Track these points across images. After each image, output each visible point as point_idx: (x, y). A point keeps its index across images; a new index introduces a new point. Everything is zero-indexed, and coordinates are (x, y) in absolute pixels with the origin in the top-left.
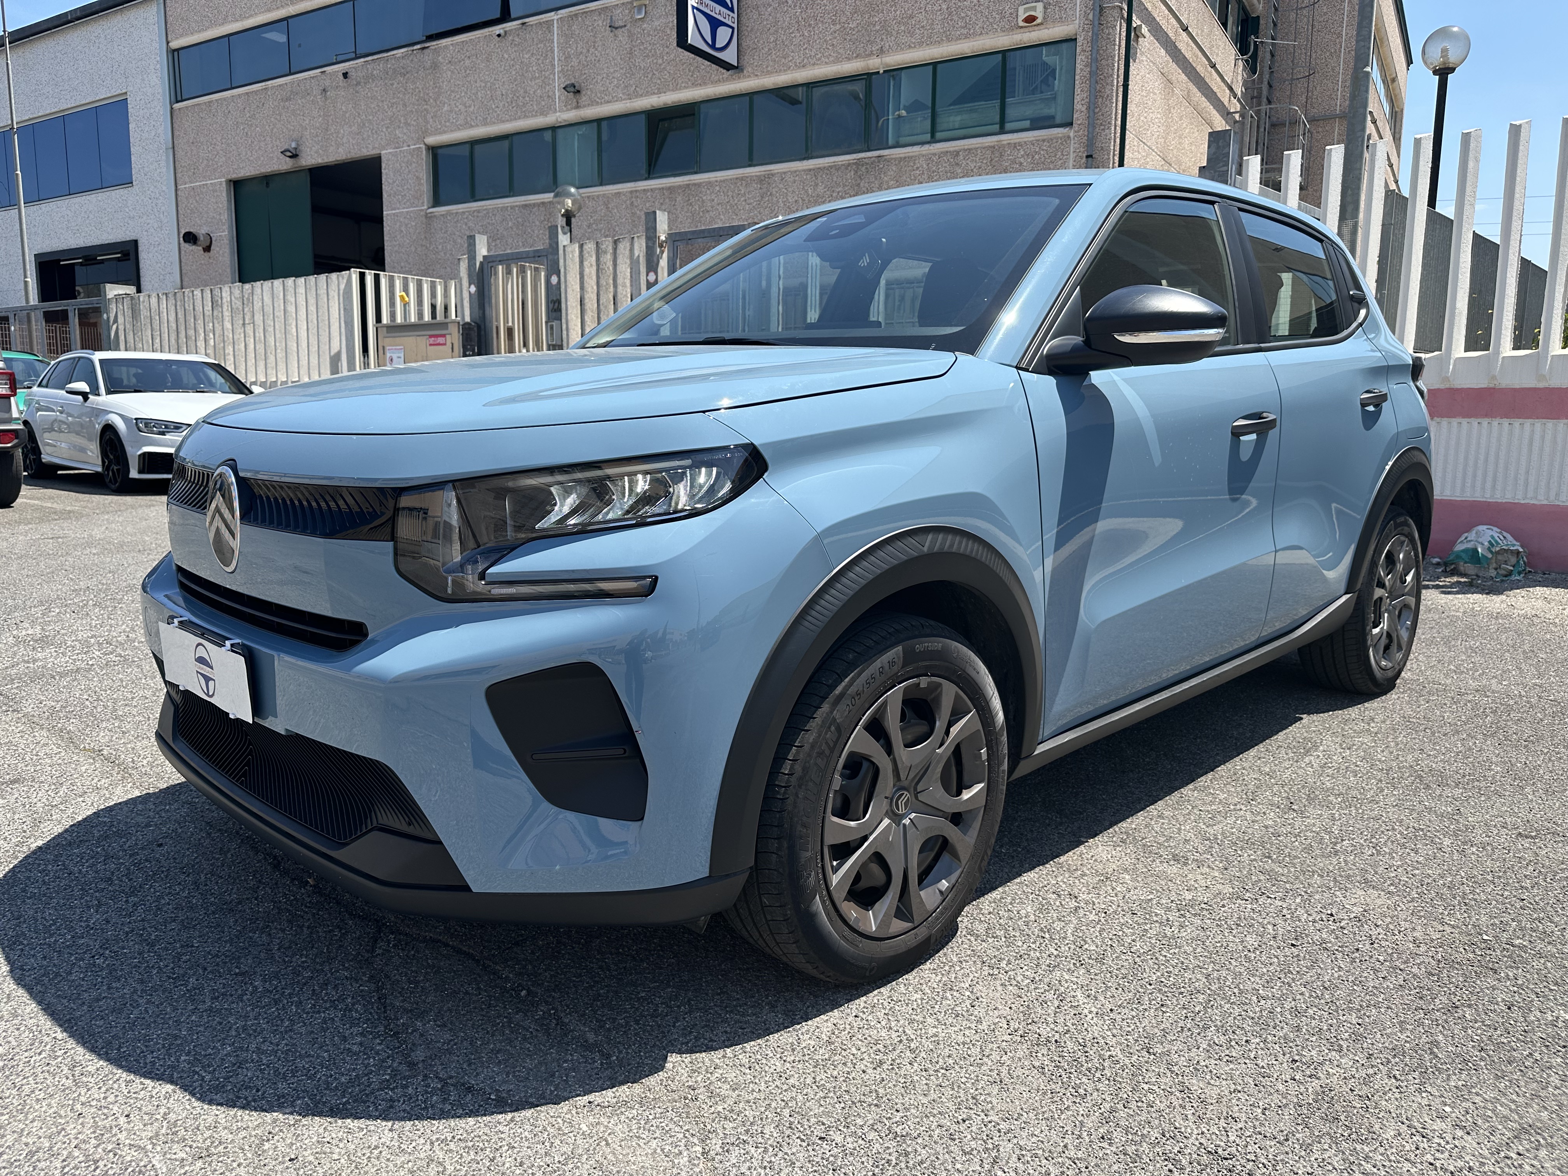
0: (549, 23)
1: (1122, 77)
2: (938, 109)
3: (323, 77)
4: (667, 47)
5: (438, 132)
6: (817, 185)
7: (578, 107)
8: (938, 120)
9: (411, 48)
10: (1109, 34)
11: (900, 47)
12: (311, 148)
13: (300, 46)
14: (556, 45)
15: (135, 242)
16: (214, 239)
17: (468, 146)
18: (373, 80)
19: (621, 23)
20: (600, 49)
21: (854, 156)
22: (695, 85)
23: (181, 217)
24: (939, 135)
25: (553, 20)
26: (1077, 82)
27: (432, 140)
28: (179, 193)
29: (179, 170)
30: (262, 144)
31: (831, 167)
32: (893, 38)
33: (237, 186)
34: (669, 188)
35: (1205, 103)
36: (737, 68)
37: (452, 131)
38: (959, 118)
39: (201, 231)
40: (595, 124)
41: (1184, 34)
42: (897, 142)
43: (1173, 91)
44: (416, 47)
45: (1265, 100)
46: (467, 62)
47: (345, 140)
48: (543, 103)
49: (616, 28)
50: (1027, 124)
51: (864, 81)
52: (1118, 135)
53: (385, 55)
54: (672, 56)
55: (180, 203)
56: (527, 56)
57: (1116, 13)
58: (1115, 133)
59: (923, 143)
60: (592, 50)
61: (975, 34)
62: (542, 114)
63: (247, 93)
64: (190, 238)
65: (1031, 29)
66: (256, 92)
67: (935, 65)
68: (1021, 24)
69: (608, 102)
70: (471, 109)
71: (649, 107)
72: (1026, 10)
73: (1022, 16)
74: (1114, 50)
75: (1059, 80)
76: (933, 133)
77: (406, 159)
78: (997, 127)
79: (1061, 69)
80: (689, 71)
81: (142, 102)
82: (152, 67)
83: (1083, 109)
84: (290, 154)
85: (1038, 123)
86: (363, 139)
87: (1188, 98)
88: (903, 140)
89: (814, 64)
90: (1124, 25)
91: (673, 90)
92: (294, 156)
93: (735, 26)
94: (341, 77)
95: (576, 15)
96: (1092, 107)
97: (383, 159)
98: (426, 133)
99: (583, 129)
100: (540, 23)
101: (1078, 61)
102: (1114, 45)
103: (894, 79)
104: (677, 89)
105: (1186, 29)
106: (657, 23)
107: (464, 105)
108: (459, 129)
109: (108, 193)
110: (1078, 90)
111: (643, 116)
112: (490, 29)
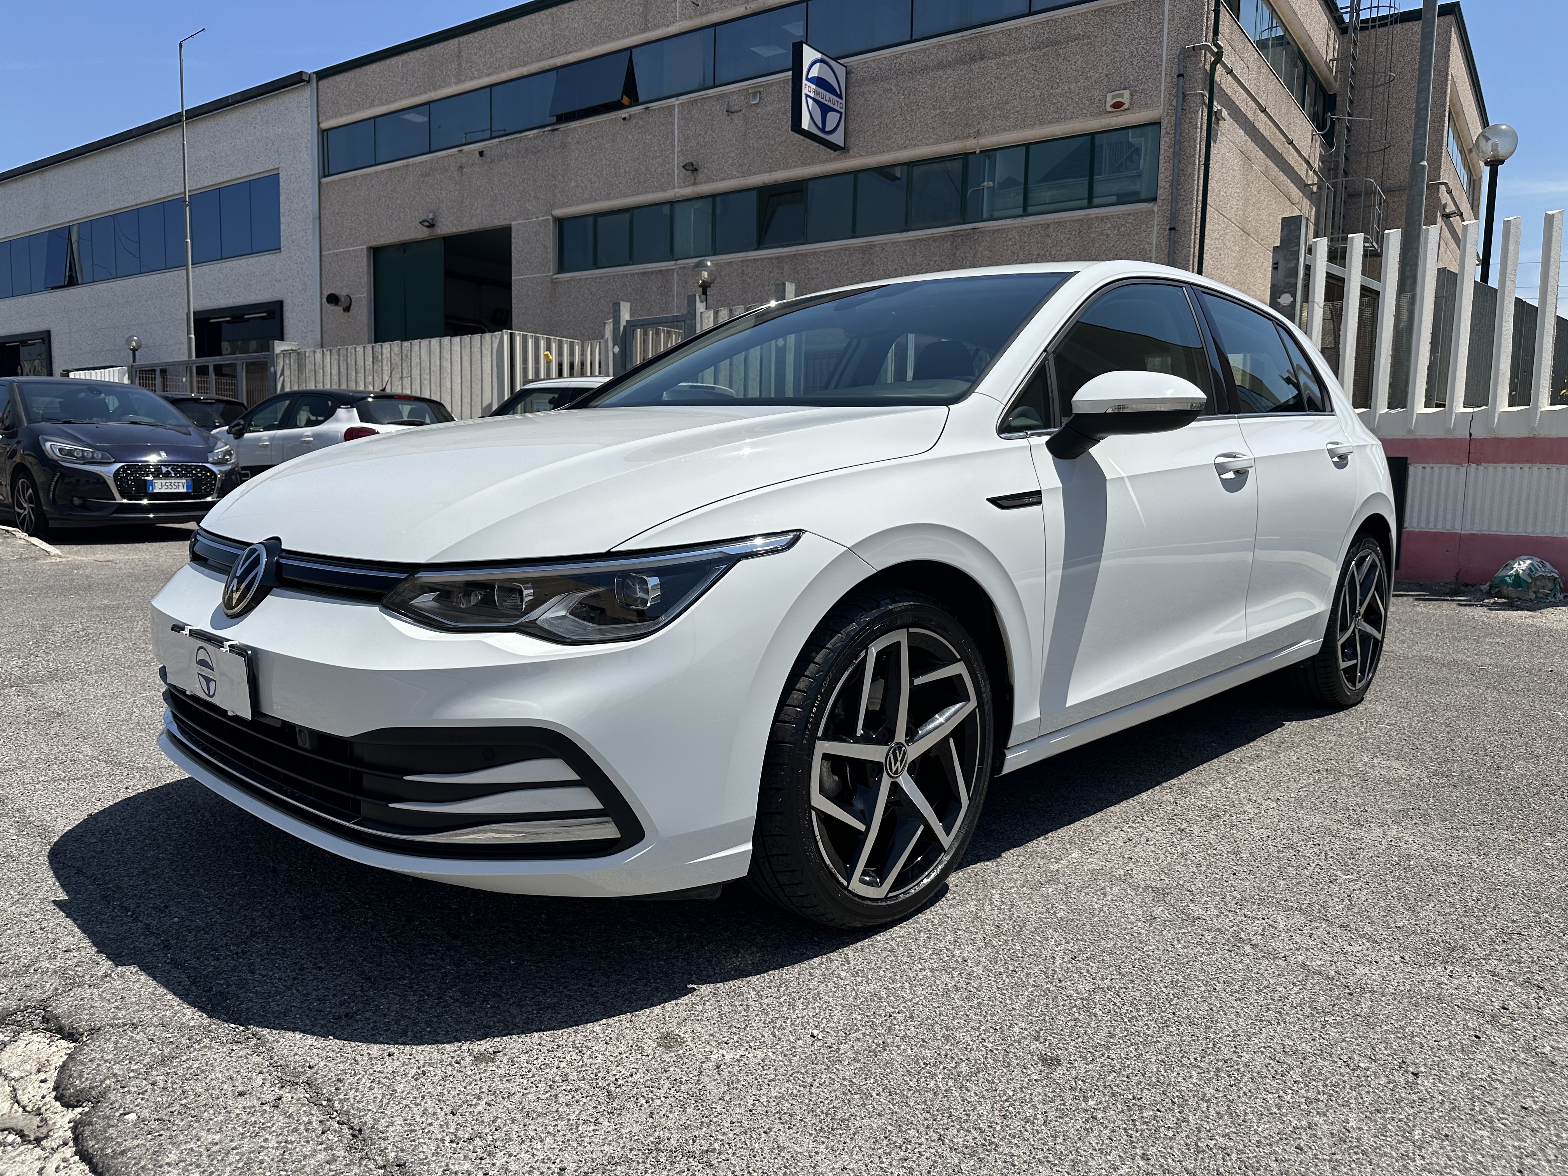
0: (671, 108)
1: (1203, 157)
2: (1030, 186)
3: (461, 155)
4: (779, 130)
5: (565, 205)
6: (915, 254)
7: (695, 184)
8: (1030, 195)
9: (543, 130)
10: (1191, 118)
11: (996, 130)
12: (447, 219)
13: (440, 127)
14: (676, 127)
15: (280, 304)
16: (353, 300)
17: (591, 218)
18: (506, 158)
19: (736, 108)
20: (716, 131)
21: (951, 228)
22: (804, 164)
23: (324, 280)
24: (1030, 209)
25: (674, 105)
26: (1161, 162)
27: (559, 212)
28: (324, 258)
29: (324, 238)
30: (402, 215)
31: (929, 239)
32: (989, 122)
33: (377, 253)
34: (778, 258)
35: (1282, 177)
36: (843, 149)
37: (578, 204)
38: (1049, 194)
39: (342, 293)
40: (711, 199)
41: (1262, 115)
42: (992, 216)
43: (1252, 167)
44: (546, 129)
45: (1342, 172)
46: (594, 142)
47: (478, 212)
48: (663, 180)
49: (733, 113)
50: (1113, 199)
51: (961, 161)
52: (1200, 209)
53: (518, 135)
54: (784, 138)
55: (323, 268)
56: (649, 137)
57: (1198, 100)
58: (1197, 208)
59: (1015, 217)
60: (709, 132)
61: (1065, 118)
62: (662, 190)
63: (390, 170)
64: (333, 299)
65: (1118, 114)
66: (398, 169)
67: (1028, 146)
68: (1109, 109)
69: (723, 179)
70: (597, 185)
71: (761, 184)
72: (1114, 97)
73: (1110, 102)
74: (1196, 132)
75: (1145, 160)
76: (1025, 206)
77: (534, 230)
78: (1085, 202)
79: (1146, 150)
80: (799, 151)
81: (293, 177)
82: (303, 146)
83: (1167, 186)
84: (427, 224)
85: (1124, 199)
86: (495, 211)
87: (1266, 173)
88: (996, 214)
89: (915, 145)
90: (1206, 110)
91: (784, 169)
92: (431, 226)
93: (843, 111)
94: (478, 155)
95: (696, 101)
96: (1175, 184)
97: (513, 229)
98: (554, 206)
99: (699, 204)
100: (662, 108)
101: (1162, 143)
102: (1196, 128)
103: (989, 159)
104: (787, 168)
105: (1264, 111)
106: (770, 108)
107: (590, 181)
108: (585, 203)
109: (257, 258)
110: (1162, 169)
111: (755, 192)
112: (616, 113)
